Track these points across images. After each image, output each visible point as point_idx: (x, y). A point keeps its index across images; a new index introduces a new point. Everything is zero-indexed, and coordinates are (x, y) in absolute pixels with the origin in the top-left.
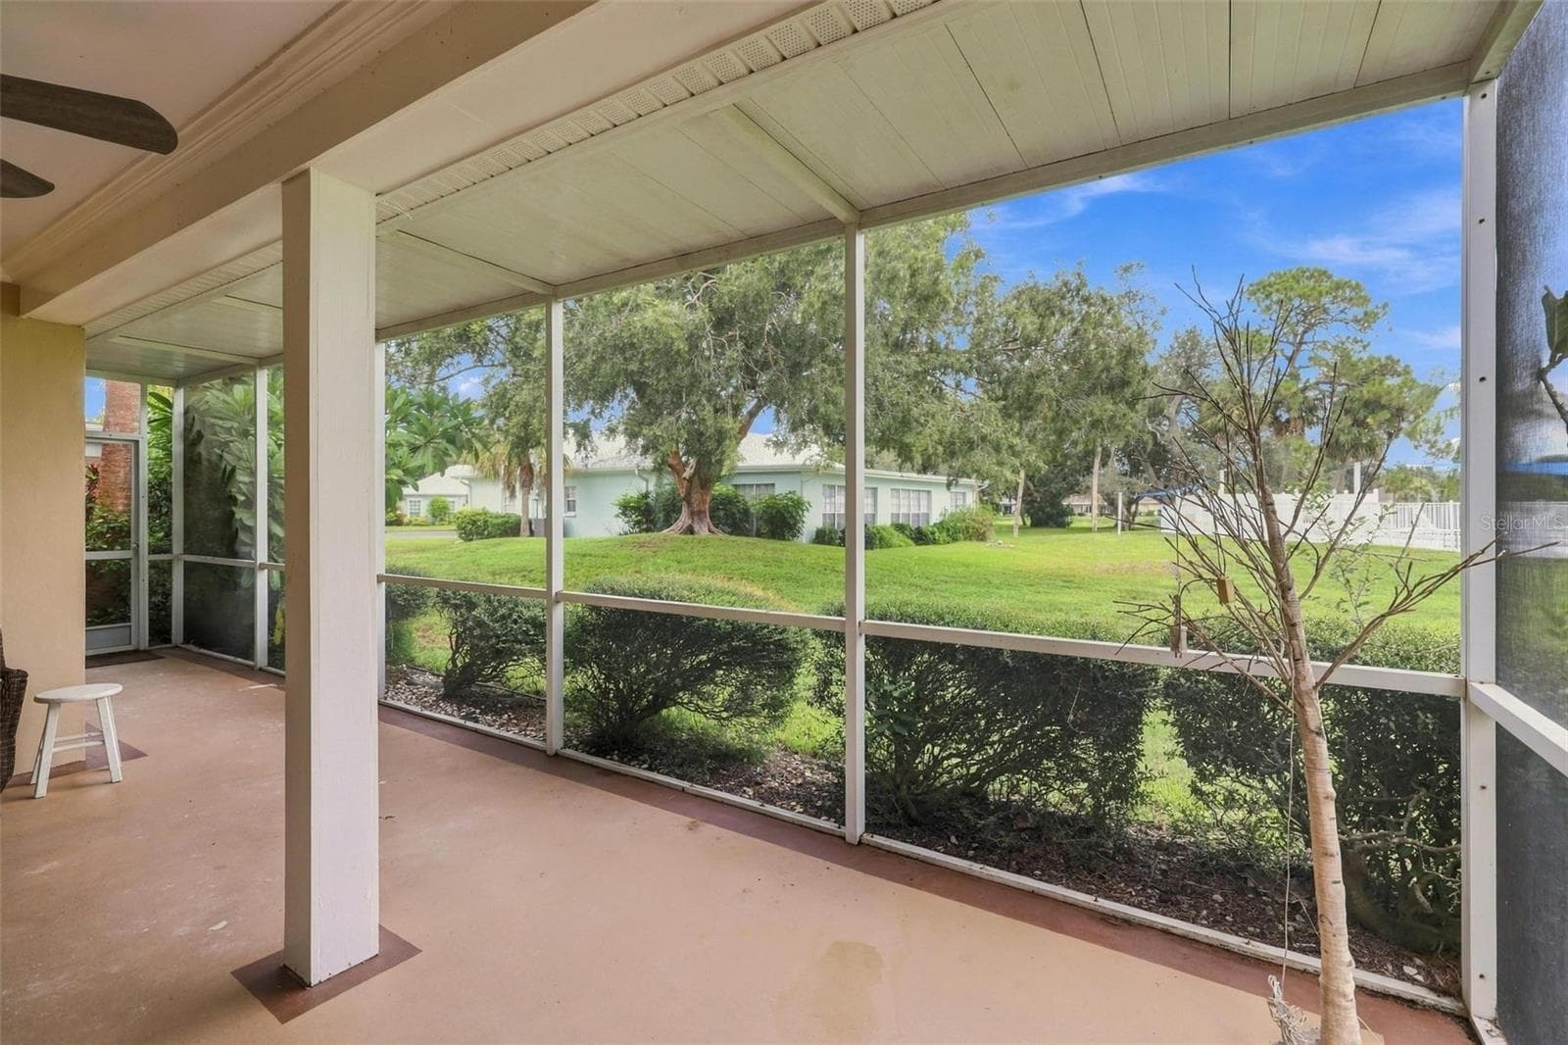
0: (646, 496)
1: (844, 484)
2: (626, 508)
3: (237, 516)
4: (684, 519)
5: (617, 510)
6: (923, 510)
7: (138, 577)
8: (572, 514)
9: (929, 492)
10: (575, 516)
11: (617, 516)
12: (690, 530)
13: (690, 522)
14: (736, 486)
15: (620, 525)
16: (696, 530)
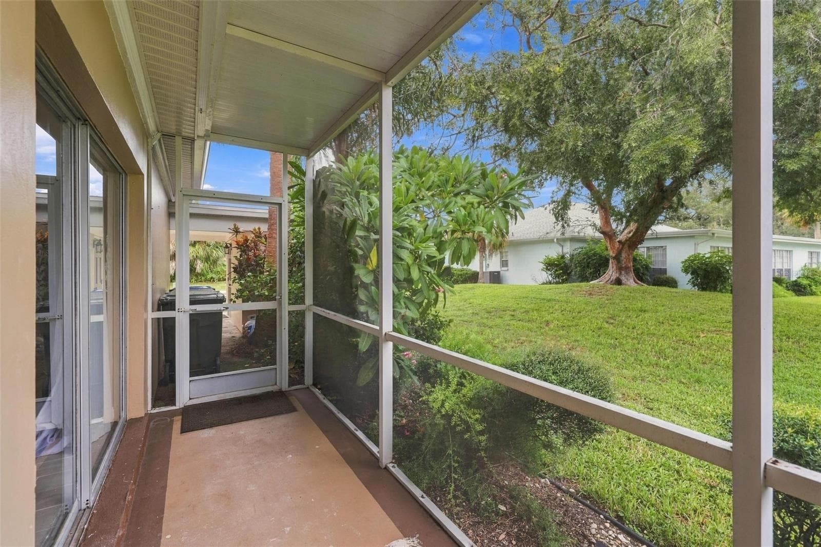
0: (563, 257)
1: (731, 245)
2: (550, 265)
3: (356, 273)
4: (611, 272)
5: (542, 266)
6: (786, 267)
7: (281, 325)
8: (505, 269)
9: (791, 252)
10: (508, 270)
11: (542, 270)
12: (618, 282)
13: (618, 275)
14: (648, 248)
15: (545, 276)
16: (623, 282)
